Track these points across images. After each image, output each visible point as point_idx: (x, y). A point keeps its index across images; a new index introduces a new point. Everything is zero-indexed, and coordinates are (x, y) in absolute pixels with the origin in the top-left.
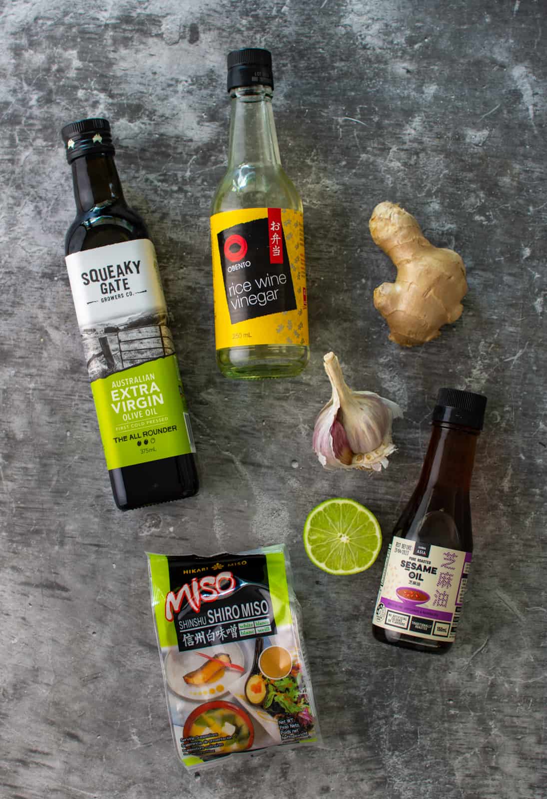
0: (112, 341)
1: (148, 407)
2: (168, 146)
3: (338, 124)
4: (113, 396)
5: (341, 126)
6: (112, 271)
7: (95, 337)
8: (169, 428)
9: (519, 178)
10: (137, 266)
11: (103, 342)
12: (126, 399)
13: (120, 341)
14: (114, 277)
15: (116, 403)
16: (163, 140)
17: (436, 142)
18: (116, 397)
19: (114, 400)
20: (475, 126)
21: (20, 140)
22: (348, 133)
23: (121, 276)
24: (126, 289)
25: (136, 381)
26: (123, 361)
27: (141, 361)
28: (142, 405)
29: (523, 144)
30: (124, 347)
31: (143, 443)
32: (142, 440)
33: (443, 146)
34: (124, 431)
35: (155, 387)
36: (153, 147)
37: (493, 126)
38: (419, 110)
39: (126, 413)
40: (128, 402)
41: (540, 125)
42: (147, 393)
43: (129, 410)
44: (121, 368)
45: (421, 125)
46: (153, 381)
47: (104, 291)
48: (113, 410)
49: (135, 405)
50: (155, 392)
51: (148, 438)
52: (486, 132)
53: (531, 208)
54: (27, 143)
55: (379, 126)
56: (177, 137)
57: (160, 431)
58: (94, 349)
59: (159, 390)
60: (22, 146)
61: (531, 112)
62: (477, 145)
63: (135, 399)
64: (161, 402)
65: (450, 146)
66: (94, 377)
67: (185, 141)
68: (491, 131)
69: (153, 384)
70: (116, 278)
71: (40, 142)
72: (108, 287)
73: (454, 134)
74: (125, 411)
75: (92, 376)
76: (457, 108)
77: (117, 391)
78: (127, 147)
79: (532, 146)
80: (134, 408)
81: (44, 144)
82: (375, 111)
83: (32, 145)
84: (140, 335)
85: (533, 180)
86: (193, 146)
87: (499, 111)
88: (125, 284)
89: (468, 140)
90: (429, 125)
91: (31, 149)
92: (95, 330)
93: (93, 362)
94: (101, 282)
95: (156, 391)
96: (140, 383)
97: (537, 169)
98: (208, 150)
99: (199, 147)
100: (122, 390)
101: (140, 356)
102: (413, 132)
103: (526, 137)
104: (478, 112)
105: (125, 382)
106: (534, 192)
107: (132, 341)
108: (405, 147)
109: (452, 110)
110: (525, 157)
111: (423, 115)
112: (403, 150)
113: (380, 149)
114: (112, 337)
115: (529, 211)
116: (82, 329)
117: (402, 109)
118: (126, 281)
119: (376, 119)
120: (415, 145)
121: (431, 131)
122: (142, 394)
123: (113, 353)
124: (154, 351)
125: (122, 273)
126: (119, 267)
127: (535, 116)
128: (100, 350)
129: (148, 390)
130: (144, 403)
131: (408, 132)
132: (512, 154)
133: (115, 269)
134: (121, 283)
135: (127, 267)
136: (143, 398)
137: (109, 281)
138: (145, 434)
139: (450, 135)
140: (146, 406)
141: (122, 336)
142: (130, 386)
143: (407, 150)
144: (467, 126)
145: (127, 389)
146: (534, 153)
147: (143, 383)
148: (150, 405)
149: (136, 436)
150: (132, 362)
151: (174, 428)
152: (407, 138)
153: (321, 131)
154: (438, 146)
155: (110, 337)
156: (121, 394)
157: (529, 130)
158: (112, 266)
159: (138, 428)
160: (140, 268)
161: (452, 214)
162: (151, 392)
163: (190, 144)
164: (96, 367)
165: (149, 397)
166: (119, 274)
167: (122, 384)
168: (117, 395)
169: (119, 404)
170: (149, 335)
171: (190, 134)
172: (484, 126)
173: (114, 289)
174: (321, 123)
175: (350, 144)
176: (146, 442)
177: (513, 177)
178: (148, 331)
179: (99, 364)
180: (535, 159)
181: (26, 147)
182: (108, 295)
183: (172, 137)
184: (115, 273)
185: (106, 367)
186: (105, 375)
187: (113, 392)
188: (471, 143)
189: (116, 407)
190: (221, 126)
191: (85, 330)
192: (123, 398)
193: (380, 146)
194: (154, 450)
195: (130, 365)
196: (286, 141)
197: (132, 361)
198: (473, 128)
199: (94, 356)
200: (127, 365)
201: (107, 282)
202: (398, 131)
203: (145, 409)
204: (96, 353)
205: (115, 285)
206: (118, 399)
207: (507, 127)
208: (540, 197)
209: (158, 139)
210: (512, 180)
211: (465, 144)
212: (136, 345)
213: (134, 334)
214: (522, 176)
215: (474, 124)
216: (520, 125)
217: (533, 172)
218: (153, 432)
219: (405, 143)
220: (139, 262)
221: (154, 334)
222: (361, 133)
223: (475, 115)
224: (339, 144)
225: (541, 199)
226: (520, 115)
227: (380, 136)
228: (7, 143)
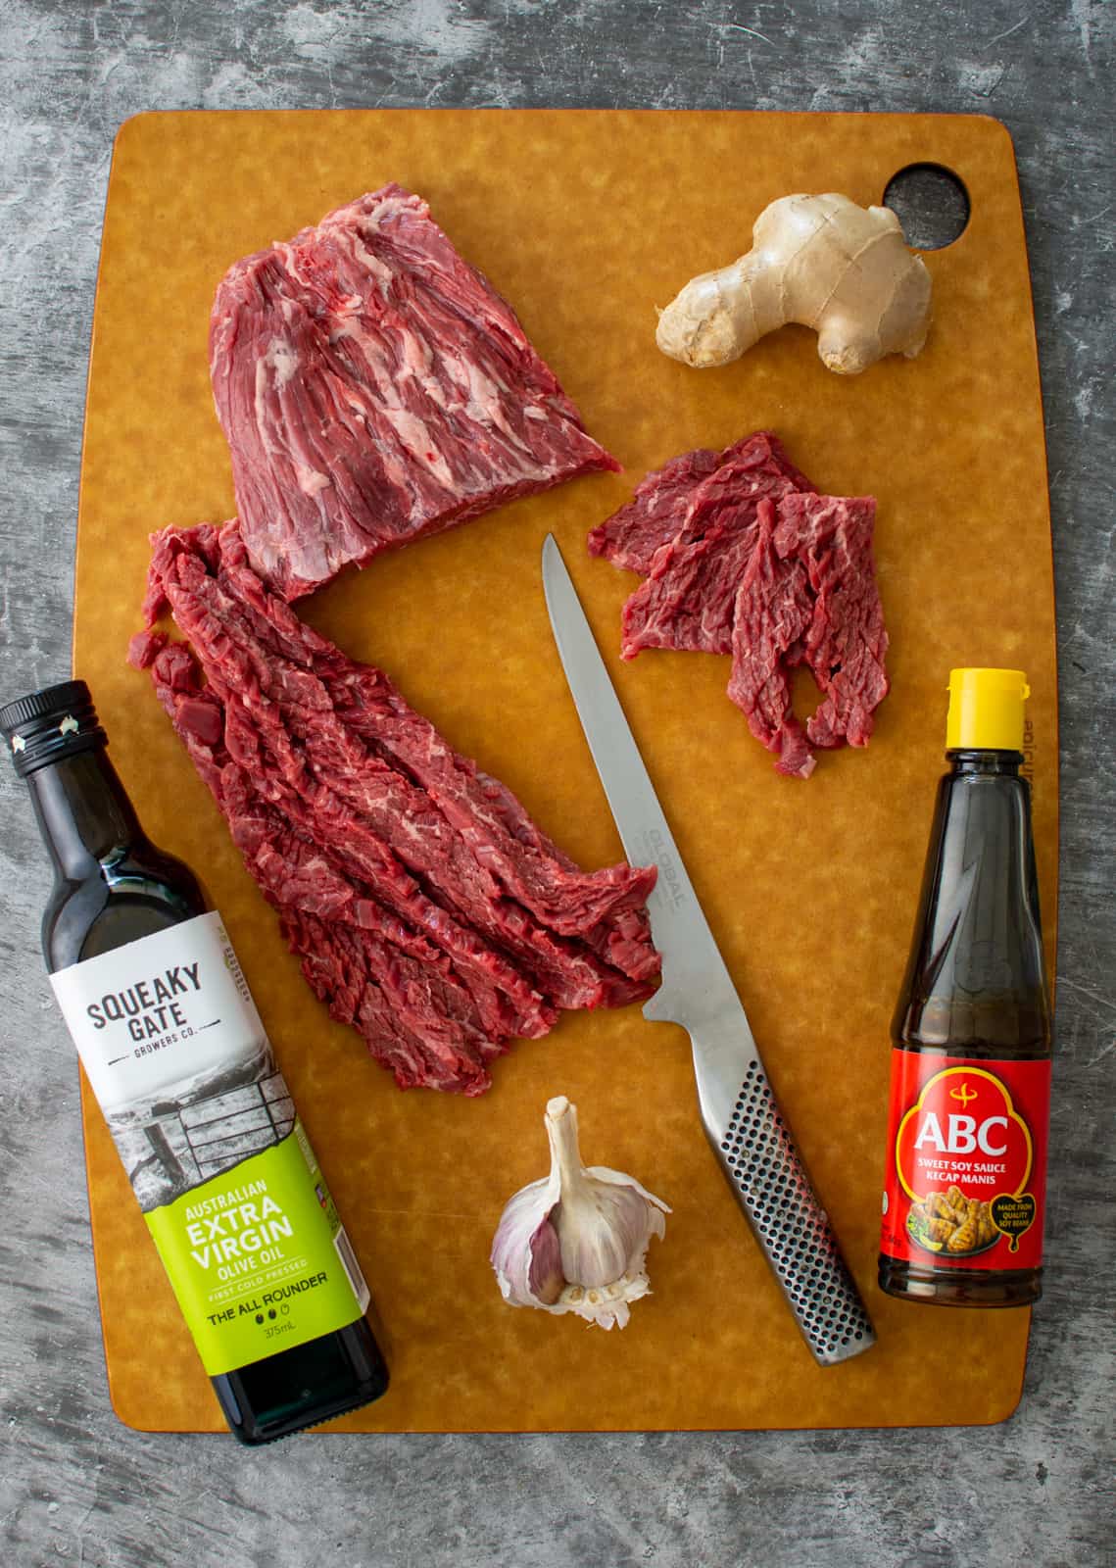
0: (169, 1130)
1: (264, 1247)
2: (388, 61)
3: (717, 37)
4: (192, 1236)
5: (723, 42)
6: (146, 993)
7: (136, 1128)
8: (312, 1280)
9: (1055, 160)
10: (193, 976)
11: (154, 1133)
12: (218, 1238)
13: (186, 1129)
14: (152, 1003)
15: (200, 1249)
16: (379, 48)
17: (903, 83)
18: (197, 1238)
19: (195, 1243)
20: (976, 56)
21: (101, 35)
22: (735, 55)
23: (165, 999)
24: (179, 1023)
25: (231, 1200)
26: (198, 1165)
27: (234, 1159)
28: (252, 1244)
29: (1066, 96)
30: (196, 1138)
31: (266, 1317)
32: (264, 1311)
33: (916, 91)
34: (226, 1299)
35: (270, 1206)
36: (360, 61)
37: (1013, 59)
38: (873, 20)
39: (222, 1265)
40: (223, 1243)
41: (1101, 63)
42: (257, 1219)
43: (228, 1257)
44: (198, 1180)
45: (875, 49)
46: (264, 1194)
47: (138, 1035)
48: (196, 1262)
49: (239, 1248)
50: (273, 1216)
51: (275, 1306)
52: (997, 71)
53: (1076, 219)
54: (116, 42)
55: (796, 45)
56: (408, 45)
57: (296, 1289)
58: (138, 1152)
59: (279, 1211)
60: (105, 46)
61: (1085, 37)
62: (980, 95)
63: (236, 1235)
64: (288, 1232)
65: (928, 92)
66: (148, 1204)
67: (422, 53)
68: (1007, 68)
69: (266, 1200)
70: (157, 1006)
71: (140, 41)
72: (143, 1025)
73: (938, 70)
74: (220, 1260)
75: (144, 1202)
76: (946, 19)
77: (197, 1225)
78: (309, 59)
79: (1082, 101)
80: (238, 1254)
81: (149, 44)
82: (790, 16)
83: (124, 45)
84: (223, 1109)
85: (1081, 166)
86: (438, 63)
87: (1025, 31)
88: (176, 1015)
89: (963, 84)
90: (889, 51)
91: (122, 54)
92: (132, 1114)
93: (141, 1175)
94: (129, 1018)
95: (274, 1212)
96: (241, 1204)
97: (1092, 148)
98: (466, 73)
99: (448, 67)
100: (207, 1222)
101: (230, 1150)
102: (859, 61)
103: (1072, 83)
104: (985, 30)
105: (210, 1204)
106: (1084, 189)
107: (210, 1124)
108: (843, 89)
109: (935, 23)
110: (1070, 121)
111: (881, 28)
112: (837, 94)
113: (795, 90)
114: (170, 1123)
115: (1071, 223)
116: (107, 1113)
117: (841, 16)
118: (177, 1009)
119: (790, 32)
120: (863, 87)
121: (893, 60)
122: (247, 1222)
123: (176, 1154)
124: (256, 1136)
125: (166, 993)
126: (157, 983)
127: (1092, 44)
128: (150, 1151)
129: (259, 1213)
130: (256, 1239)
131: (851, 60)
132: (1044, 115)
133: (150, 988)
134: (168, 1014)
135: (174, 980)
136: (251, 1232)
137: (143, 1013)
138: (268, 1299)
139: (929, 71)
140: (258, 1246)
141: (188, 1117)
142: (220, 1211)
143: (845, 95)
144: (963, 57)
145: (217, 1218)
146: (1085, 114)
147: (247, 1201)
148: (268, 1241)
149: (252, 1306)
150: (218, 1165)
151: (322, 1277)
152: (846, 73)
153: (687, 50)
154: (905, 92)
155: (165, 1123)
156: (206, 1230)
157: (1080, 71)
158: (143, 984)
159: (252, 1290)
160: (199, 979)
161: (927, 220)
162: (265, 1217)
163: (430, 59)
164: (150, 1183)
165: (262, 1228)
166: (160, 997)
167: (205, 1210)
168: (200, 1233)
169: (206, 1250)
170: (241, 1106)
171: (431, 40)
172: (994, 59)
173: (155, 1028)
174: (687, 35)
175: (740, 77)
176: (272, 1315)
177: (1044, 158)
178: (239, 1099)
179: (152, 1178)
180: (1086, 128)
181: (113, 48)
182: (146, 1041)
183: (398, 45)
184: (152, 997)
185: (168, 1183)
186: (168, 1197)
187: (189, 1229)
188: (968, 88)
189: (202, 1256)
190: (492, 28)
191: (114, 1116)
192: (212, 1237)
193: (795, 85)
194: (290, 1327)
195: (214, 1171)
196: (616, 63)
197: (216, 1162)
198: (974, 61)
199: (141, 1165)
200: (208, 1171)
201: (140, 1016)
202: (830, 58)
203: (258, 1252)
204: (144, 1157)
205: (156, 1019)
206: (203, 1240)
207: (1038, 61)
208: (1094, 199)
209: (370, 48)
210: (1043, 164)
211: (956, 90)
212: (220, 1130)
213: (211, 1109)
214: (1061, 159)
215: (975, 52)
216: (1063, 60)
217: (1082, 151)
218: (282, 1293)
219: (844, 81)
220: (195, 966)
221: (250, 1103)
222: (761, 58)
223: (979, 34)
224: (718, 75)
225: (1095, 204)
226: (1064, 41)
227: (799, 65)
228: (76, 39)
